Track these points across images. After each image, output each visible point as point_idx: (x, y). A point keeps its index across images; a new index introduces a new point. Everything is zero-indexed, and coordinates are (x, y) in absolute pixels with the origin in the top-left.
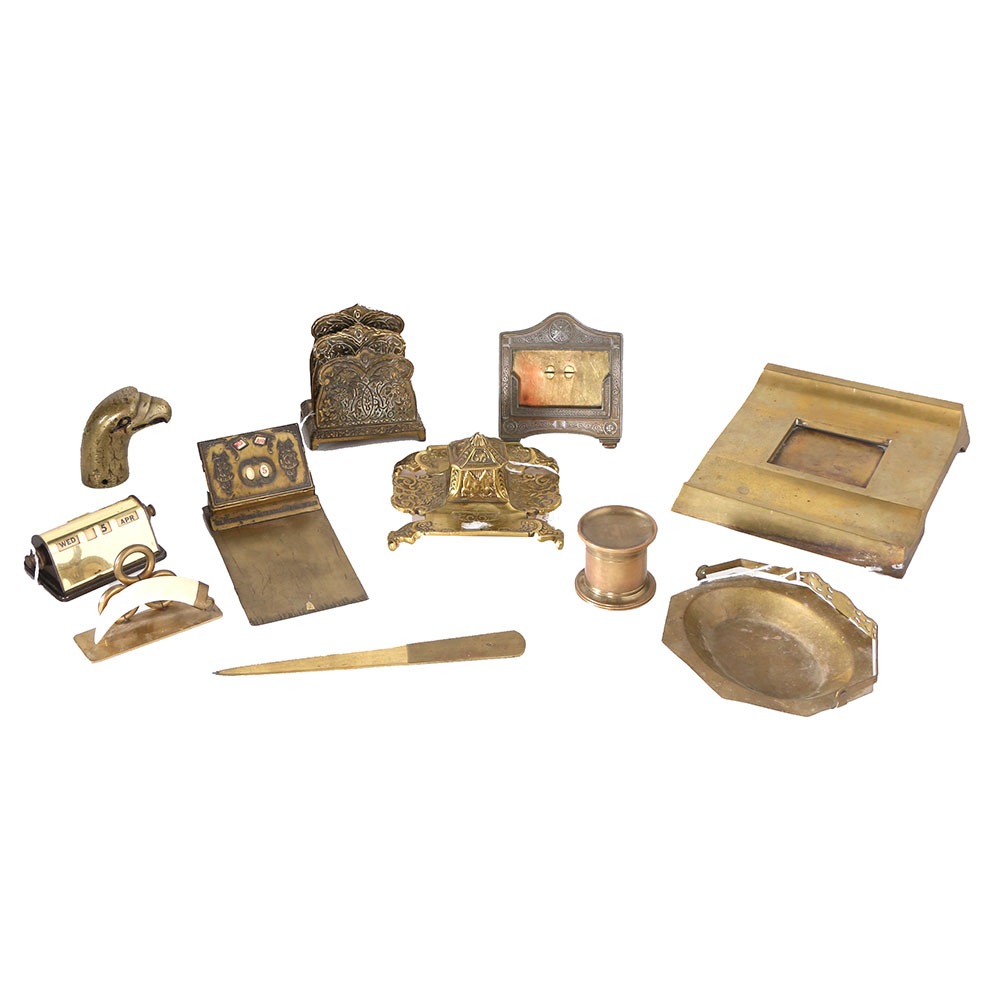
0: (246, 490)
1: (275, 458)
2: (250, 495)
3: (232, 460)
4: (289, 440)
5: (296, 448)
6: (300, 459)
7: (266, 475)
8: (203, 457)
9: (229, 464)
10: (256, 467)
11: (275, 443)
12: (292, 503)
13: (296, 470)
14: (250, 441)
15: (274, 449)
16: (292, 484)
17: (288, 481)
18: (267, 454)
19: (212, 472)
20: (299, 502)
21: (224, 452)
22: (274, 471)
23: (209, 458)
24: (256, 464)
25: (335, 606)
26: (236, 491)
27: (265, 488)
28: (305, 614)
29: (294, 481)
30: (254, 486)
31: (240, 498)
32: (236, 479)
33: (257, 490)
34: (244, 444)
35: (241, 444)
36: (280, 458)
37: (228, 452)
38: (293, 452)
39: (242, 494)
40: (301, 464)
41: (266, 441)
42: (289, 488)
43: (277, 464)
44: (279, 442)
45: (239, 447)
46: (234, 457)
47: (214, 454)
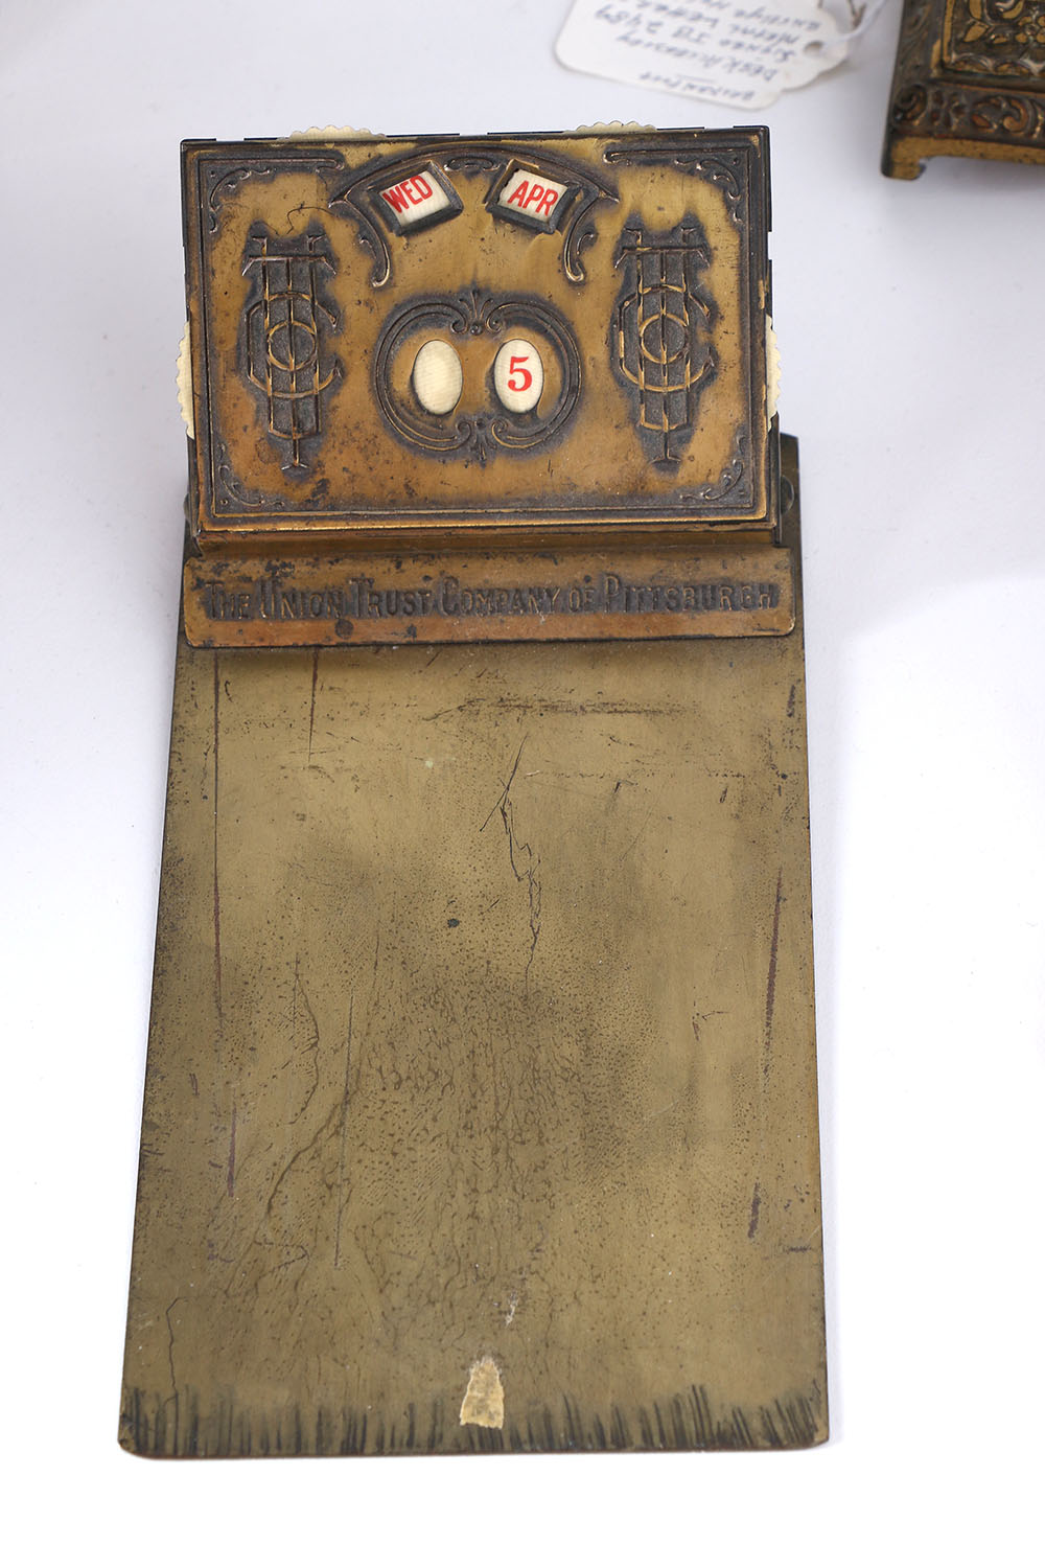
0: (394, 465)
1: (590, 315)
2: (410, 498)
3: (349, 288)
4: (692, 223)
5: (721, 278)
6: (727, 341)
7: (521, 401)
8: (199, 231)
9: (330, 305)
10: (477, 345)
11: (608, 229)
12: (640, 571)
13: (692, 407)
14: (473, 194)
15: (600, 261)
16: (655, 480)
17: (638, 461)
18: (552, 287)
19: (227, 329)
20: (678, 572)
21: (316, 231)
22: (570, 389)
23: (229, 249)
24: (479, 329)
25: (618, 1442)
26: (337, 463)
27: (502, 475)
28: (433, 1447)
29: (669, 464)
30: (446, 456)
31: (359, 503)
32: (354, 396)
33: (457, 477)
34: (437, 201)
35: (422, 200)
36: (620, 320)
37: (341, 234)
38: (699, 298)
39: (371, 489)
40: (730, 376)
41: (566, 204)
42: (635, 495)
43: (595, 350)
44: (634, 225)
45: (413, 212)
46: (364, 266)
47: (258, 231)
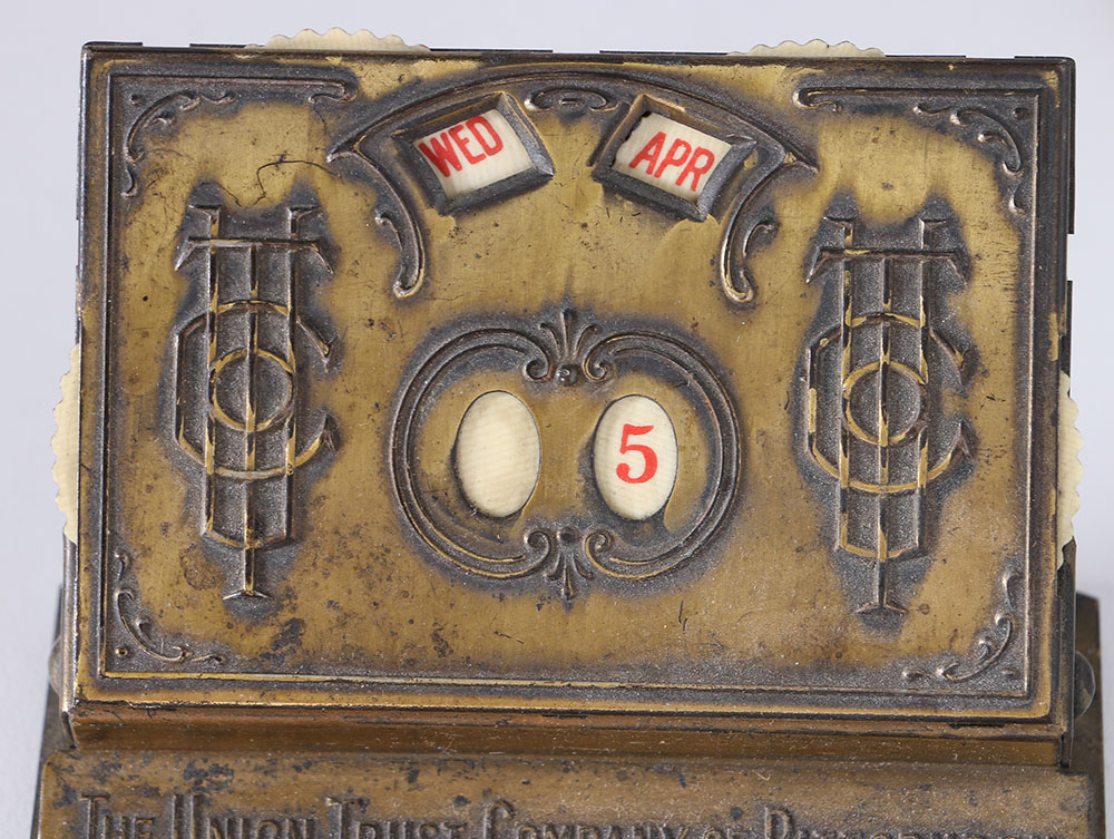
0: (415, 599)
1: (760, 360)
2: (440, 657)
3: (354, 298)
4: (941, 215)
5: (985, 307)
6: (993, 411)
7: (638, 500)
8: (105, 194)
9: (322, 325)
10: (567, 403)
11: (799, 214)
12: (827, 802)
13: (929, 522)
14: (573, 149)
15: (781, 269)
16: (861, 642)
17: (832, 609)
18: (698, 310)
19: (142, 360)
20: (893, 806)
21: (306, 203)
22: (722, 485)
23: (154, 224)
24: (570, 375)
26: (319, 593)
27: (599, 623)
29: (889, 614)
30: (505, 587)
31: (353, 662)
32: (353, 480)
33: (522, 623)
34: (511, 160)
35: (484, 157)
36: (811, 369)
37: (345, 207)
38: (946, 338)
39: (374, 640)
40: (994, 471)
41: (732, 175)
42: (826, 666)
43: (767, 420)
44: (844, 211)
46: (382, 262)
47: (206, 194)
